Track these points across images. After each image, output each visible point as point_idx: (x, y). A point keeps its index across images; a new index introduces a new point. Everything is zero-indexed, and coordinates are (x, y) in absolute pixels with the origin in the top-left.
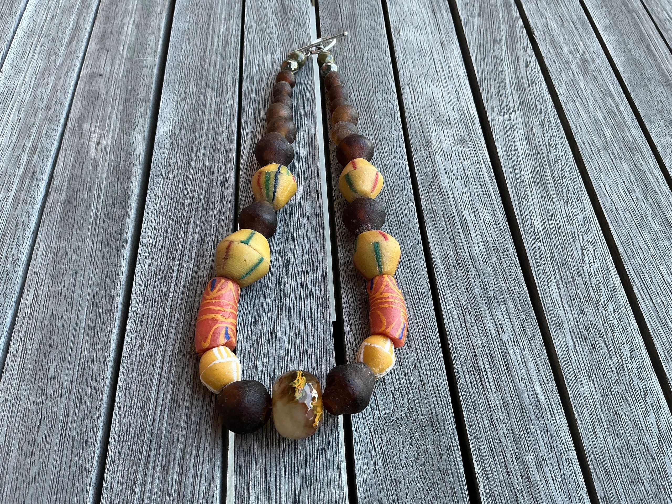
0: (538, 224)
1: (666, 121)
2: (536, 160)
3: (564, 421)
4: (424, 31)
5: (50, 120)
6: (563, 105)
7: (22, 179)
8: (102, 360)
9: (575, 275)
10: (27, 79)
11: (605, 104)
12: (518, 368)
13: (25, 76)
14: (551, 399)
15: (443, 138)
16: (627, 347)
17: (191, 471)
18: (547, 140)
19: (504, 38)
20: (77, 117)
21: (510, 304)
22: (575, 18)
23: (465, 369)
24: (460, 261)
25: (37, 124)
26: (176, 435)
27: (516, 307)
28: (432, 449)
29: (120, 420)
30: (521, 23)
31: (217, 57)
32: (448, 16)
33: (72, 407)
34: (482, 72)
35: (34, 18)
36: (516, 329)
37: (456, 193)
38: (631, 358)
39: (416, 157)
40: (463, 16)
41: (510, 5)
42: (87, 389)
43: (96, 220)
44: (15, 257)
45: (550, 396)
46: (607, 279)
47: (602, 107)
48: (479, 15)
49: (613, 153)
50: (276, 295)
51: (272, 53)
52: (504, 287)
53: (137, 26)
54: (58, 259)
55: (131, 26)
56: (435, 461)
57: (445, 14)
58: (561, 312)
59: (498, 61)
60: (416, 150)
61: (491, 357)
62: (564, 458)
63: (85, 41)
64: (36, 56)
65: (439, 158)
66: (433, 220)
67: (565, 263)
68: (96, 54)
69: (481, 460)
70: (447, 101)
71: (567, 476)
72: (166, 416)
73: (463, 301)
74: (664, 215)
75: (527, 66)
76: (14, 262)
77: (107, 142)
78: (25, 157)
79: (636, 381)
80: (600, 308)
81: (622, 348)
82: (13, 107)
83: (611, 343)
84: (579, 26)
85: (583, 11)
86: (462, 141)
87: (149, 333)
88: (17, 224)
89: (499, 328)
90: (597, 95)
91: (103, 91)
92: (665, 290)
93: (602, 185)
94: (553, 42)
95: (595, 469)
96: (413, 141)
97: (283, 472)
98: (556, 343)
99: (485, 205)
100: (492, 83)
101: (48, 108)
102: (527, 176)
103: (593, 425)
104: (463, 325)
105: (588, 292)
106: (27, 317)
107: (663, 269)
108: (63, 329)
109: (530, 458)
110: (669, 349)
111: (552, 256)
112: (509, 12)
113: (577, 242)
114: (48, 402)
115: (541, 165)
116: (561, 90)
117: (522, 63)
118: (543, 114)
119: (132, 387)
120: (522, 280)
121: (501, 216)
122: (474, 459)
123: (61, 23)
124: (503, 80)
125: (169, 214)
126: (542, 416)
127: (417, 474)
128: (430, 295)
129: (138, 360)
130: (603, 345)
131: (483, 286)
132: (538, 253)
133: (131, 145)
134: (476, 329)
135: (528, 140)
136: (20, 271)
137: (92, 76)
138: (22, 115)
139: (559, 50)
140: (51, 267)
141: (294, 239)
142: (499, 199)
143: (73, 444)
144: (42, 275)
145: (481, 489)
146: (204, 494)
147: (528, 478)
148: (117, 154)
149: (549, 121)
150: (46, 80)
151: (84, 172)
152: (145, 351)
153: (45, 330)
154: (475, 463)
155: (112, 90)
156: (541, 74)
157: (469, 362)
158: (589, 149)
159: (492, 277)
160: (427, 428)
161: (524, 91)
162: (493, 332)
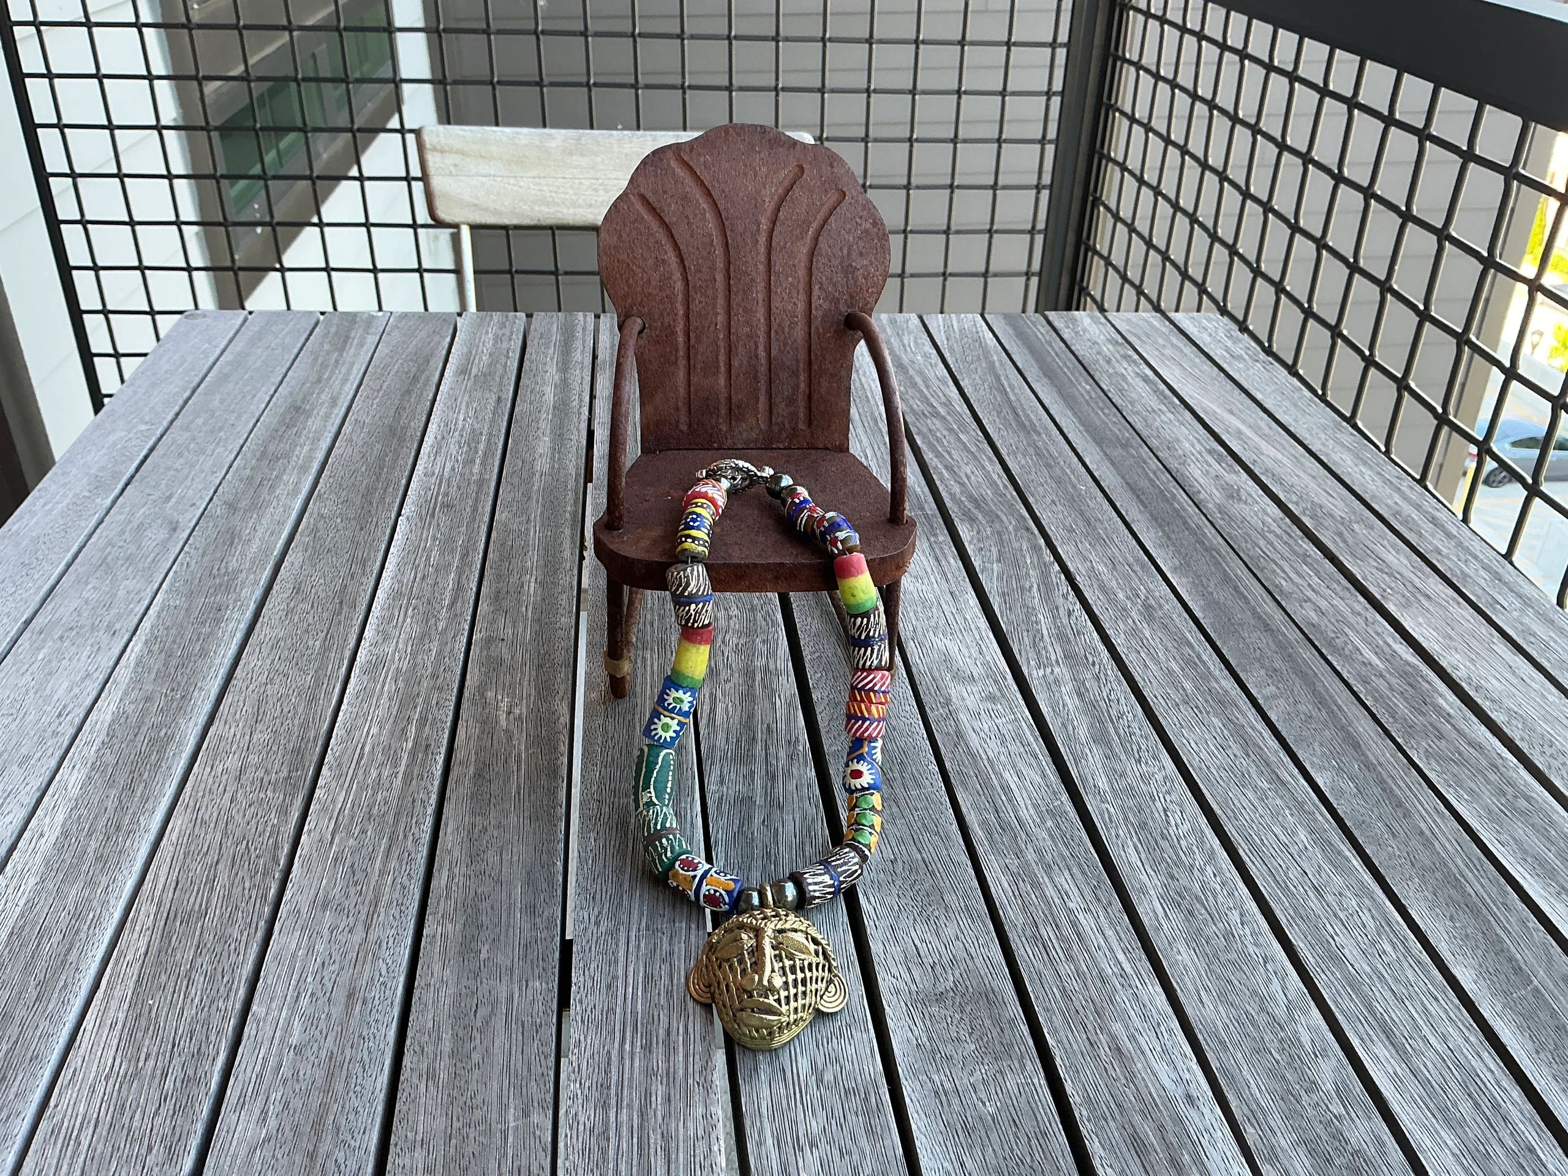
0: (1103, 783)
1: (1267, 670)
2: (1093, 717)
3: (1159, 989)
4: (926, 581)
5: (440, 689)
6: (1123, 656)
7: (413, 753)
8: (549, 939)
9: (1159, 838)
10: (400, 646)
11: (1183, 654)
12: (1093, 937)
13: (397, 642)
14: (1140, 968)
15: (966, 695)
16: (1236, 913)
17: (681, 1050)
18: (1105, 694)
19: (1035, 586)
20: (476, 684)
21: (1075, 870)
22: (1131, 560)
23: (1024, 939)
24: (1004, 827)
25: (423, 694)
26: (656, 1014)
27: (1083, 873)
28: (989, 1022)
29: (581, 1002)
30: (1057, 567)
31: (653, 615)
32: (956, 564)
33: (517, 989)
34: (1011, 623)
35: (399, 577)
36: (1088, 898)
37: (990, 753)
38: (1242, 924)
39: (931, 716)
40: (977, 563)
41: (1041, 548)
42: (533, 969)
43: (519, 794)
44: (417, 836)
45: (1138, 964)
46: (1203, 842)
47: (1177, 657)
48: (999, 561)
49: (1197, 707)
50: (764, 867)
51: (726, 609)
52: (1066, 853)
53: (541, 584)
54: (476, 836)
55: (532, 585)
56: (995, 1034)
57: (952, 561)
58: (1144, 878)
59: (1030, 611)
60: (932, 709)
61: (1057, 925)
62: (1163, 1029)
63: (471, 602)
64: (409, 620)
65: (963, 717)
66: (964, 784)
67: (1143, 825)
68: (491, 616)
69: (1055, 1032)
70: (967, 655)
71: (1169, 1046)
72: (640, 994)
73: (1013, 868)
74: (1273, 772)
75: (1070, 614)
76: (416, 841)
77: (520, 710)
78: (412, 730)
79: (1251, 949)
80: (1196, 872)
81: (1229, 913)
82: (386, 677)
83: (1213, 909)
84: (1137, 568)
85: (1142, 552)
86: (992, 698)
87: (605, 910)
88: (414, 801)
89: (1063, 895)
90: (1169, 645)
91: (507, 656)
92: (1282, 851)
93: (1185, 741)
94: (1103, 588)
95: (1205, 1039)
96: (925, 699)
97: (798, 1050)
98: (1140, 910)
99: (1031, 765)
100: (1025, 634)
101: (434, 676)
102: (1083, 732)
103: (1199, 995)
104: (1017, 893)
105: (1178, 855)
106: (443, 899)
107: (1278, 831)
108: (492, 908)
109: (1117, 1028)
110: (1292, 913)
111: (1126, 819)
112: (1040, 557)
113: (1158, 804)
114: (484, 985)
115: (1101, 722)
116: (1119, 641)
117: (1062, 612)
118: (1097, 667)
119: (592, 966)
120: (1090, 845)
121: (1054, 778)
122: (1045, 1031)
123: (436, 583)
124: (1039, 631)
125: (612, 786)
126: (1130, 986)
127: (973, 1047)
128: (969, 863)
129: (595, 939)
130: (1203, 911)
131: (1038, 851)
132: (1106, 816)
133: (553, 713)
134: (1033, 896)
135: (1080, 695)
136: (424, 851)
137: (489, 641)
138: (401, 684)
139: (1112, 596)
140: (466, 845)
141: (781, 808)
142: (1049, 759)
143: (523, 1027)
144: (456, 854)
145: (1058, 1061)
146: (701, 1073)
147: (1119, 1049)
148: (536, 723)
149: (1106, 675)
150: (426, 647)
151: (495, 742)
152: (603, 929)
153: (469, 910)
154: (1047, 1035)
155: (519, 656)
156: (1089, 623)
157: (1028, 933)
158: (1163, 703)
159: (1049, 842)
160: (981, 1002)
161: (1069, 641)
162: (1056, 900)
